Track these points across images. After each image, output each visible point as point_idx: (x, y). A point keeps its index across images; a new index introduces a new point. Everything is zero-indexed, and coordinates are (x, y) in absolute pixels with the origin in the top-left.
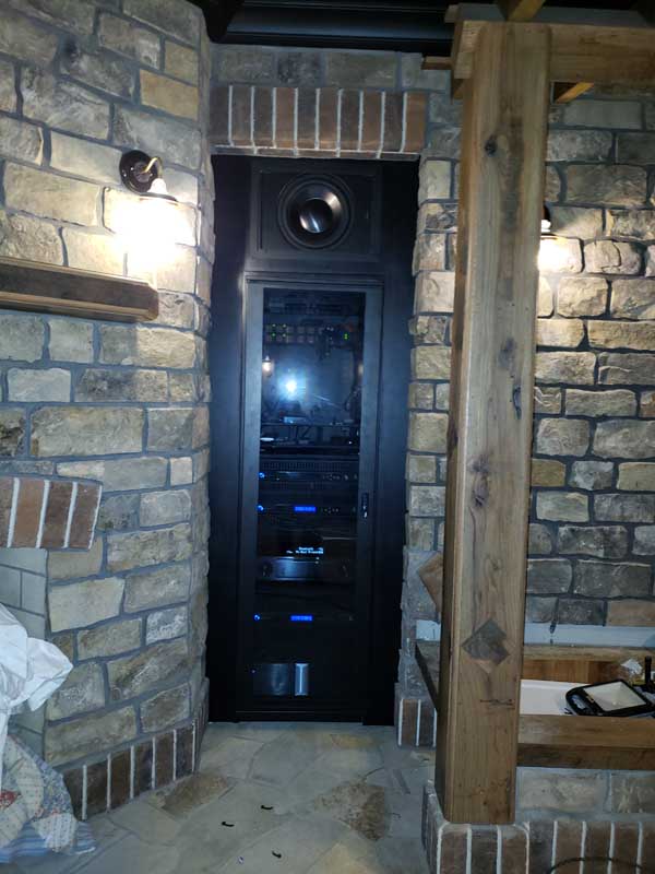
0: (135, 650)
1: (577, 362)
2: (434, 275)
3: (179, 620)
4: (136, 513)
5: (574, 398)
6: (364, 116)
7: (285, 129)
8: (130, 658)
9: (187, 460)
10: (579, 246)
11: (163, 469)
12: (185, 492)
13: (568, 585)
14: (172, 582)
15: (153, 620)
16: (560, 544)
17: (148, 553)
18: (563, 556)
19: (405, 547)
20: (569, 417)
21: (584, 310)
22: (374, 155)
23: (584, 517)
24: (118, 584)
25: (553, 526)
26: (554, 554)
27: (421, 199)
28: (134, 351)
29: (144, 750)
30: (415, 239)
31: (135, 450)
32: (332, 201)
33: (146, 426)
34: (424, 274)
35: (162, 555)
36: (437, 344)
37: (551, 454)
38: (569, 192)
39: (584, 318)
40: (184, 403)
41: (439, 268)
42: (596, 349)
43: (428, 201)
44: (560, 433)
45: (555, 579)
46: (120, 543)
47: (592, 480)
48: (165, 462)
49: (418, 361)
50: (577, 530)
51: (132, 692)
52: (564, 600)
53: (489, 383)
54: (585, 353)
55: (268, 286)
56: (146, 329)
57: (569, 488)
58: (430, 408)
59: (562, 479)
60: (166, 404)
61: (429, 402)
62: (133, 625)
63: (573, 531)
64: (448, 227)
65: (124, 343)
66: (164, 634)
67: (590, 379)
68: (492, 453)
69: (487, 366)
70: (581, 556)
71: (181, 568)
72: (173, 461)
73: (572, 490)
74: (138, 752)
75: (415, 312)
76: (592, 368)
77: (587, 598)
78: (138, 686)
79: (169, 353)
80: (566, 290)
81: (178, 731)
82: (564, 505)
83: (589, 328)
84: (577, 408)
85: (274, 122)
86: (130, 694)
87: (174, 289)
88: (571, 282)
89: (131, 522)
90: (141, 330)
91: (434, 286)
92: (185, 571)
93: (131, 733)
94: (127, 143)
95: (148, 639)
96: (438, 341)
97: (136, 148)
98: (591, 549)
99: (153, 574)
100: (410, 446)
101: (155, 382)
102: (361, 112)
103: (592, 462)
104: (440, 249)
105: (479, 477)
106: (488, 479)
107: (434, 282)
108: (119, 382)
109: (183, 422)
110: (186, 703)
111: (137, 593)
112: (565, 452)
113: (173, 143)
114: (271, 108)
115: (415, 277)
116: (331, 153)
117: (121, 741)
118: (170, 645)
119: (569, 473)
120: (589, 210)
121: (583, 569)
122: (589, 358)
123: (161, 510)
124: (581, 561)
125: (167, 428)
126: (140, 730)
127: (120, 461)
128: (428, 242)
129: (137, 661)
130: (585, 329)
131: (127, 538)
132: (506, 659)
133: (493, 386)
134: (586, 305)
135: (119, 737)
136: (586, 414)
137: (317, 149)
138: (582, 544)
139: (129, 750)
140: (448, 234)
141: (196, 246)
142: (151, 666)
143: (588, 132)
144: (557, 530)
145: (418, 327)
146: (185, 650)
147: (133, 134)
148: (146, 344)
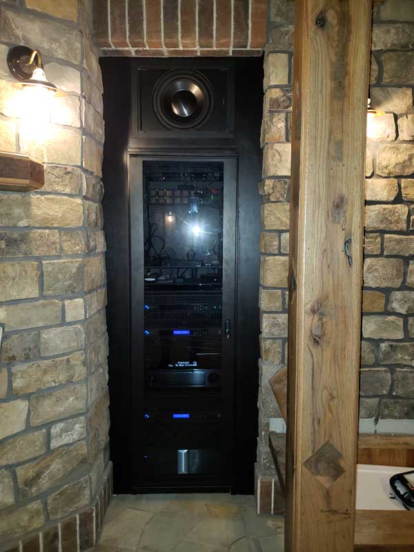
0: (41, 456)
1: (393, 213)
2: (277, 146)
3: (78, 428)
4: (36, 346)
5: (390, 241)
6: (217, 18)
7: (154, 32)
8: (36, 462)
9: (80, 301)
10: (393, 119)
11: (59, 309)
12: (79, 326)
13: (388, 388)
14: (71, 399)
15: (56, 430)
16: (381, 356)
17: (48, 378)
18: (384, 366)
19: (260, 360)
20: (388, 257)
21: (398, 171)
22: (227, 52)
23: (400, 335)
24: (22, 405)
25: (376, 342)
26: (377, 364)
27: (265, 86)
28: (29, 216)
29: (51, 534)
30: (262, 118)
31: (33, 296)
32: (195, 90)
33: (42, 275)
34: (270, 146)
35: (61, 378)
36: (280, 201)
37: (373, 286)
38: (385, 75)
39: (399, 177)
40: (75, 255)
41: (281, 140)
42: (409, 202)
43: (270, 87)
44: (380, 269)
45: (378, 384)
46: (23, 372)
47: (406, 306)
48: (60, 303)
49: (266, 215)
50: (394, 346)
51: (40, 489)
52: (385, 400)
53: (323, 235)
54: (399, 206)
55: (145, 159)
56: (38, 196)
57: (387, 312)
58: (277, 252)
59: (382, 306)
60: (59, 257)
61: (275, 247)
62: (39, 436)
63: (391, 346)
64: (287, 107)
65: (19, 208)
66: (66, 439)
67: (403, 226)
68: (327, 297)
69: (321, 220)
70: (399, 365)
71: (78, 386)
72: (67, 302)
73: (390, 314)
74: (45, 536)
75: (263, 177)
76: (405, 217)
77: (404, 398)
78: (45, 483)
79: (60, 215)
80: (384, 155)
81: (80, 515)
82: (384, 326)
83: (402, 186)
84: (394, 249)
85: (145, 27)
86: (37, 490)
87: (62, 163)
88: (387, 149)
89: (32, 354)
90: (34, 197)
91: (277, 154)
92: (83, 389)
93: (39, 522)
94: (14, 39)
95: (52, 446)
96: (281, 199)
97: (22, 44)
98: (405, 360)
99: (54, 394)
100: (261, 282)
101: (48, 239)
102: (215, 15)
103: (406, 292)
104: (282, 125)
105: (316, 318)
106: (324, 320)
107: (277, 151)
108: (16, 241)
109: (74, 270)
110: (87, 492)
111: (40, 410)
112: (385, 284)
113: (55, 40)
114: (142, 14)
115: (262, 149)
116: (192, 51)
117: (31, 529)
118: (72, 448)
119: (388, 301)
120: (401, 90)
121: (400, 375)
122: (402, 209)
123: (58, 342)
124: (398, 369)
125: (60, 276)
126: (47, 518)
127: (20, 306)
128: (271, 120)
129: (43, 464)
130: (399, 186)
131: (29, 367)
132: (343, 475)
133: (326, 238)
134: (400, 167)
135: (29, 527)
136: (401, 254)
137: (181, 48)
138: (399, 356)
139: (38, 536)
140: (287, 113)
141: (81, 127)
142: (56, 466)
143: (400, 25)
144: (379, 346)
145: (265, 188)
146: (84, 450)
147: (19, 32)
148: (39, 208)
